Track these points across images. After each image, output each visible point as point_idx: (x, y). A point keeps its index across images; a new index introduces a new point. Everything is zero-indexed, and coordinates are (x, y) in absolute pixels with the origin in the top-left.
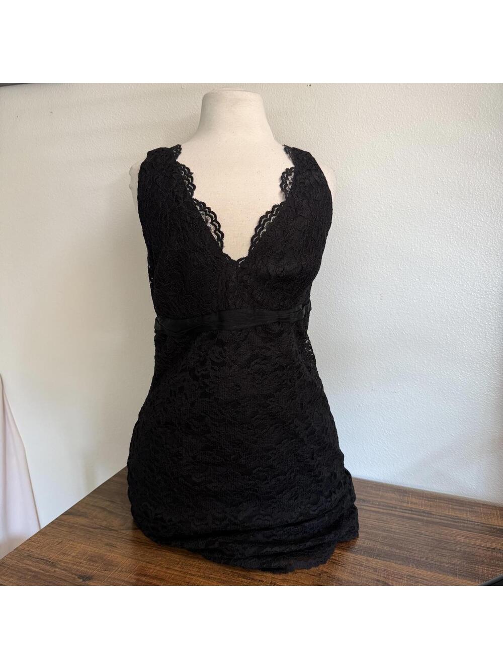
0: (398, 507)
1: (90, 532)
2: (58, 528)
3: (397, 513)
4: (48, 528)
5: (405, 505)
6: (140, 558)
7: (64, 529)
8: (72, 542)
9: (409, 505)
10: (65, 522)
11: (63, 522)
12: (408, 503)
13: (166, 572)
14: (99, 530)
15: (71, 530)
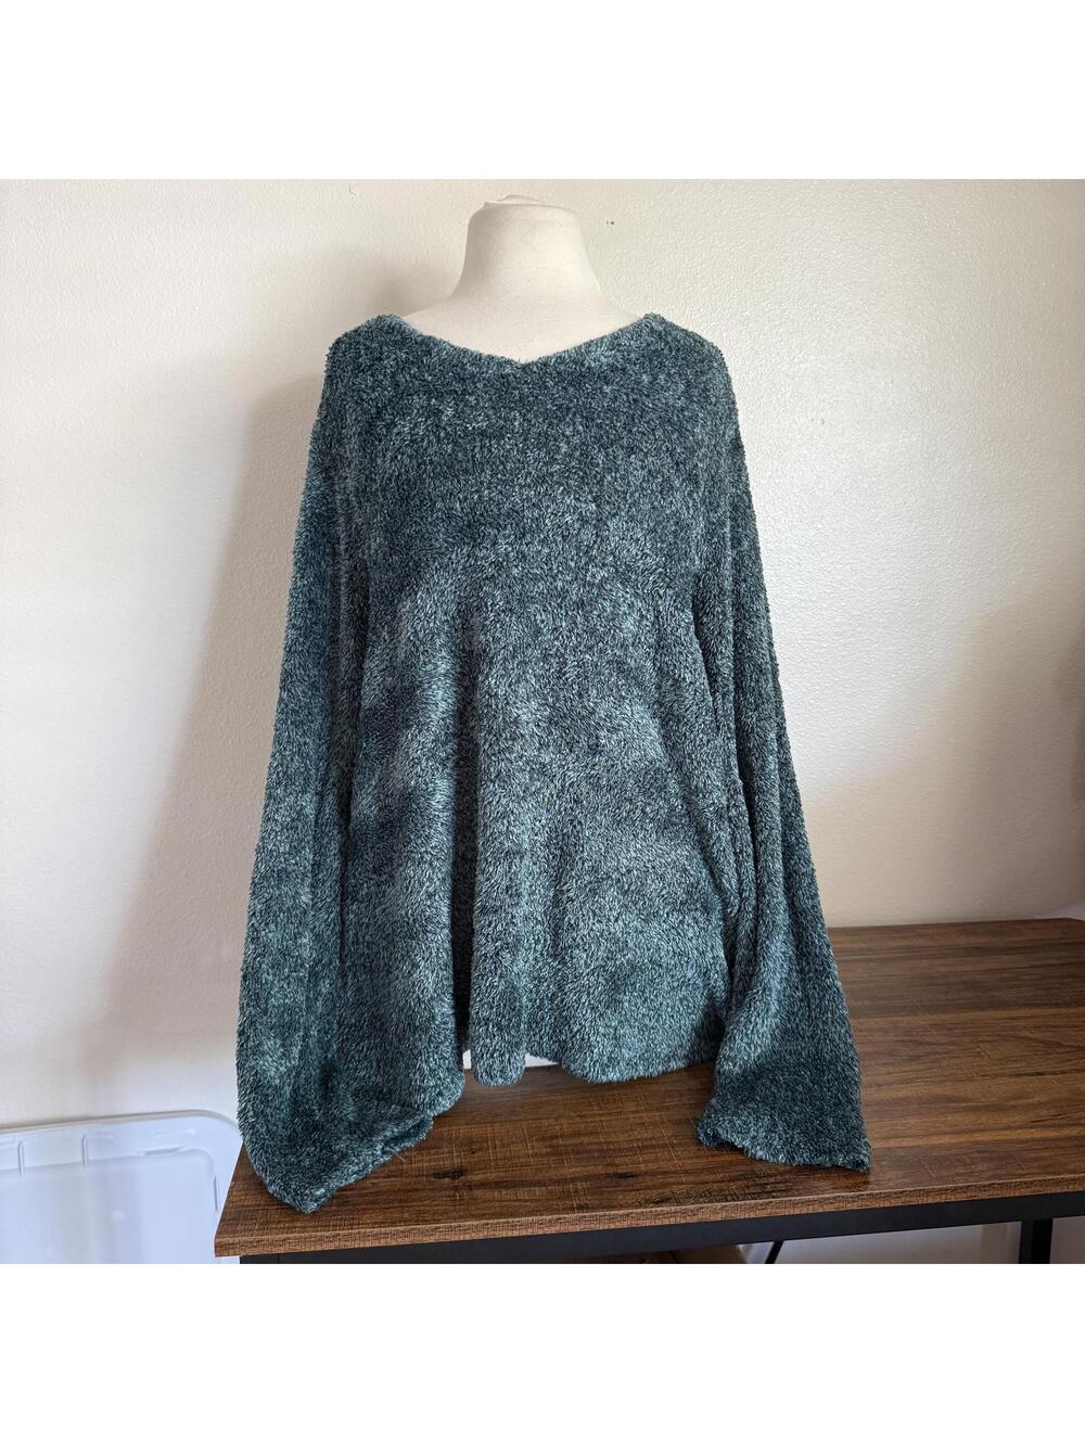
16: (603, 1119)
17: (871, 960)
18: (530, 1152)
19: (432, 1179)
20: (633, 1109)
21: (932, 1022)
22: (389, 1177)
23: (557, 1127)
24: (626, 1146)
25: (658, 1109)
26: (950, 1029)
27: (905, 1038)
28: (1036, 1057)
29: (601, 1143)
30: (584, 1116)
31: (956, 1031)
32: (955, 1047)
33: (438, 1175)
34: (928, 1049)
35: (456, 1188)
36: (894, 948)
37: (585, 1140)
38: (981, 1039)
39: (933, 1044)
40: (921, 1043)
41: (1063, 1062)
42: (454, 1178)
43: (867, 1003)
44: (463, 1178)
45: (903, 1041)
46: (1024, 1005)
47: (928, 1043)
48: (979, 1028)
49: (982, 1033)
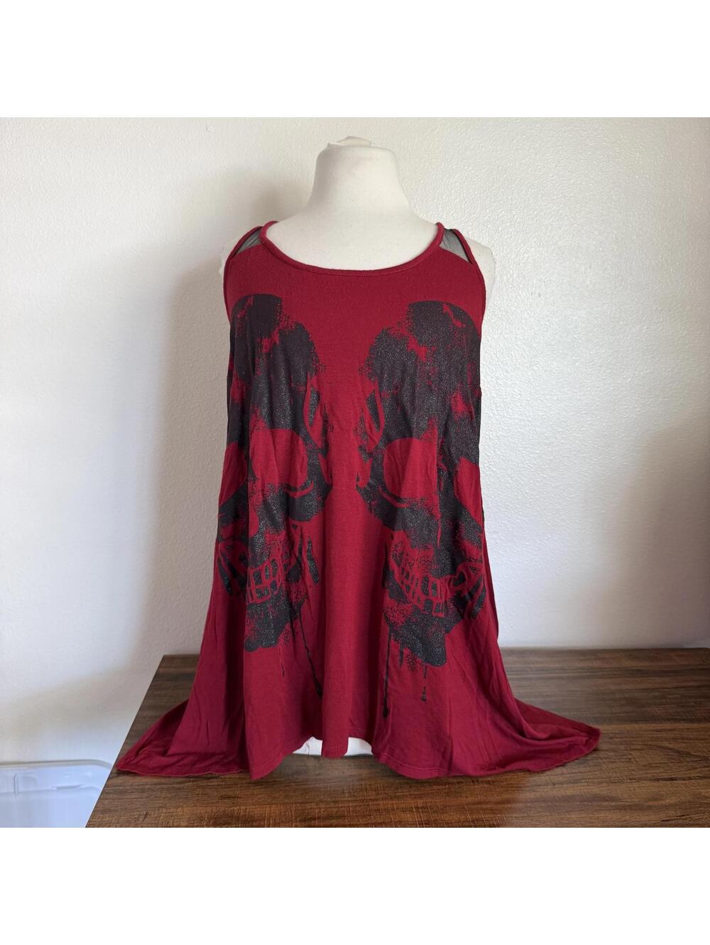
0: (528, 669)
1: (179, 789)
2: (122, 797)
3: (532, 676)
4: (106, 802)
5: (532, 666)
6: (287, 801)
7: (133, 796)
8: (164, 810)
9: (536, 665)
10: (124, 786)
11: (122, 788)
12: (533, 663)
13: (338, 807)
14: (191, 783)
15: (145, 795)
23: (317, 811)
26: (611, 738)
28: (671, 765)
31: (616, 740)
32: (611, 754)
38: (632, 747)
41: (690, 770)
46: (669, 720)
48: (632, 738)
49: (634, 743)
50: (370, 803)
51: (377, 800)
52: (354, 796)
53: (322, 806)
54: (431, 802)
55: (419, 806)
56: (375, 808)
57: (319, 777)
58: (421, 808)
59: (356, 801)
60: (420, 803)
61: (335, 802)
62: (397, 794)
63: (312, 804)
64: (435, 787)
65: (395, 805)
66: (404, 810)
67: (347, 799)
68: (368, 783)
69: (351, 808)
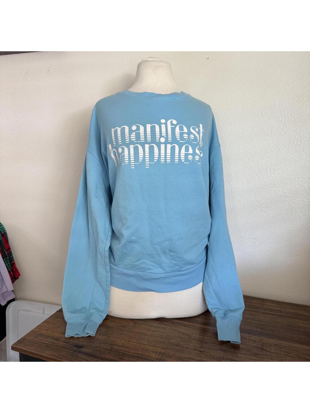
0: (261, 308)
2: (55, 319)
3: (261, 311)
4: (50, 319)
6: (110, 336)
9: (267, 307)
12: (266, 305)
16: (134, 344)
17: (276, 315)
18: (104, 347)
19: (73, 346)
20: (145, 343)
21: (276, 343)
22: (64, 342)
23: (119, 342)
24: (131, 354)
25: (152, 346)
26: (281, 348)
27: (259, 346)
29: (125, 351)
30: (130, 341)
31: (282, 349)
32: (275, 355)
33: (75, 346)
34: (265, 353)
35: (75, 351)
36: (290, 312)
37: (122, 348)
38: (289, 355)
39: (268, 351)
40: (264, 349)
42: (78, 348)
43: (259, 330)
44: (80, 349)
45: (257, 347)
47: (267, 351)
48: (293, 350)
49: (291, 353)
50: (142, 345)
51: (146, 345)
52: (138, 341)
53: (123, 341)
54: (168, 352)
55: (162, 352)
56: (143, 348)
57: (130, 330)
58: (162, 353)
59: (137, 343)
60: (163, 351)
61: (129, 341)
62: (156, 345)
63: (119, 340)
64: (175, 347)
65: (151, 349)
66: (154, 352)
67: (134, 341)
68: (148, 338)
69: (133, 345)
